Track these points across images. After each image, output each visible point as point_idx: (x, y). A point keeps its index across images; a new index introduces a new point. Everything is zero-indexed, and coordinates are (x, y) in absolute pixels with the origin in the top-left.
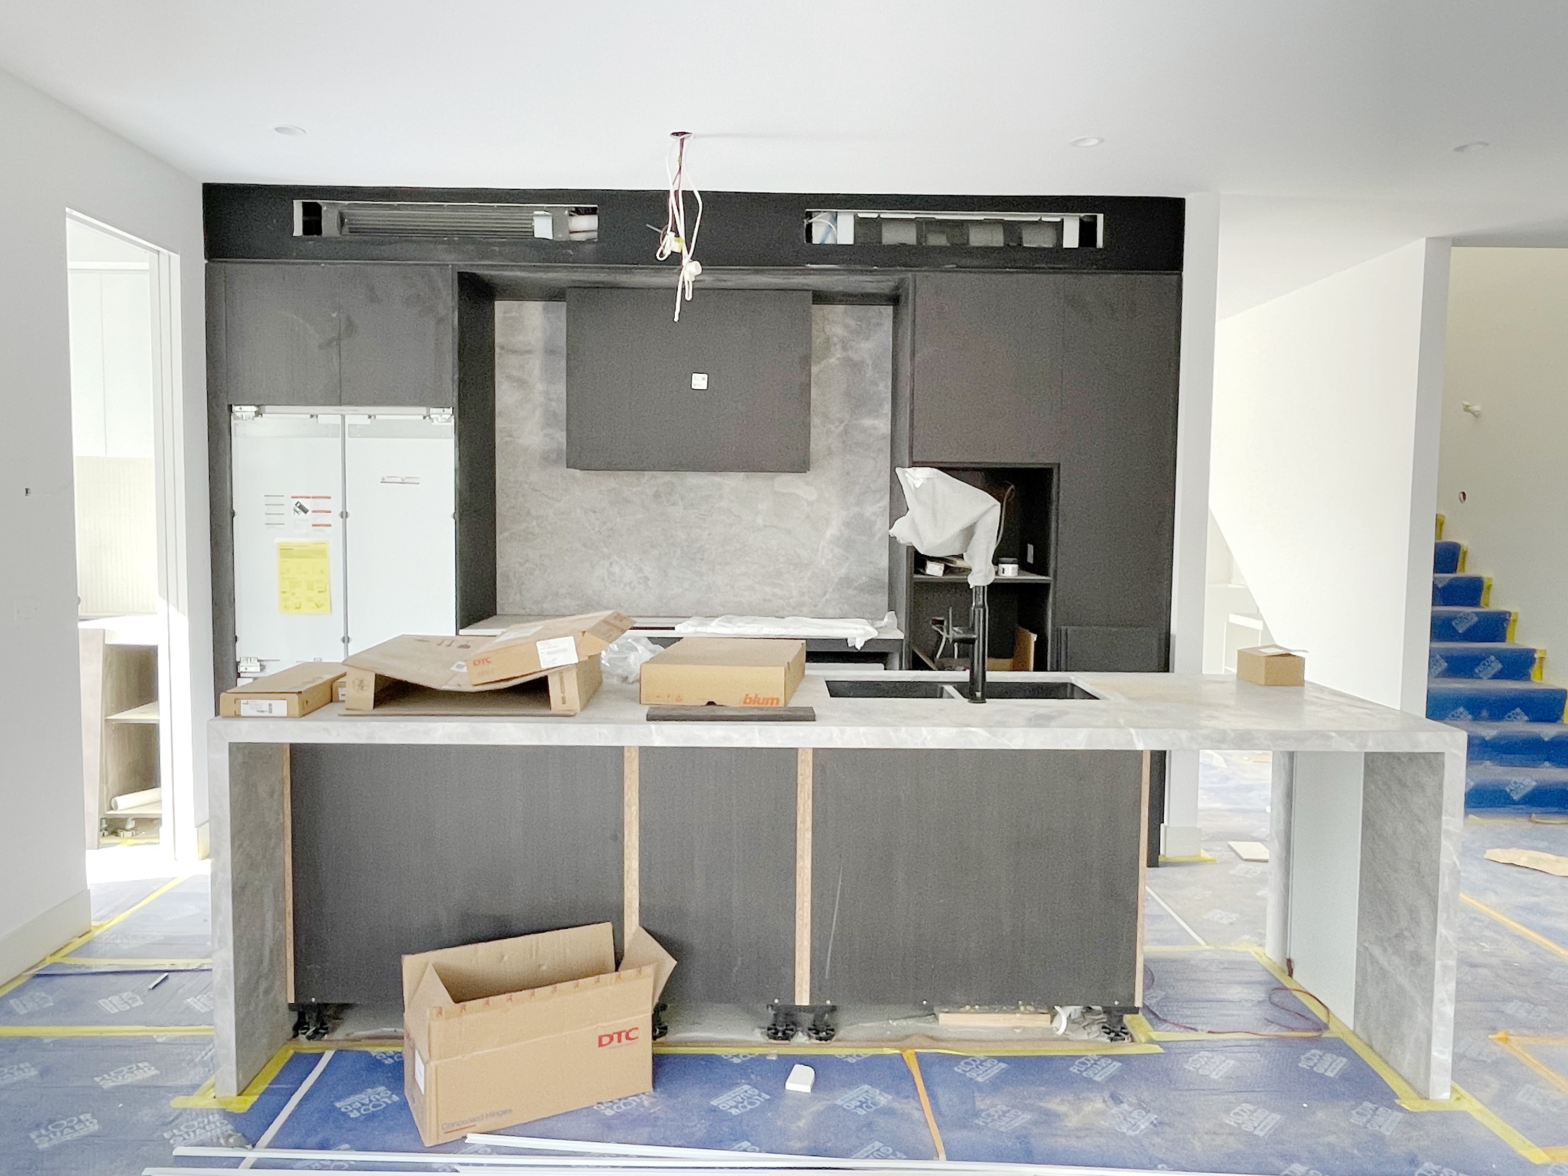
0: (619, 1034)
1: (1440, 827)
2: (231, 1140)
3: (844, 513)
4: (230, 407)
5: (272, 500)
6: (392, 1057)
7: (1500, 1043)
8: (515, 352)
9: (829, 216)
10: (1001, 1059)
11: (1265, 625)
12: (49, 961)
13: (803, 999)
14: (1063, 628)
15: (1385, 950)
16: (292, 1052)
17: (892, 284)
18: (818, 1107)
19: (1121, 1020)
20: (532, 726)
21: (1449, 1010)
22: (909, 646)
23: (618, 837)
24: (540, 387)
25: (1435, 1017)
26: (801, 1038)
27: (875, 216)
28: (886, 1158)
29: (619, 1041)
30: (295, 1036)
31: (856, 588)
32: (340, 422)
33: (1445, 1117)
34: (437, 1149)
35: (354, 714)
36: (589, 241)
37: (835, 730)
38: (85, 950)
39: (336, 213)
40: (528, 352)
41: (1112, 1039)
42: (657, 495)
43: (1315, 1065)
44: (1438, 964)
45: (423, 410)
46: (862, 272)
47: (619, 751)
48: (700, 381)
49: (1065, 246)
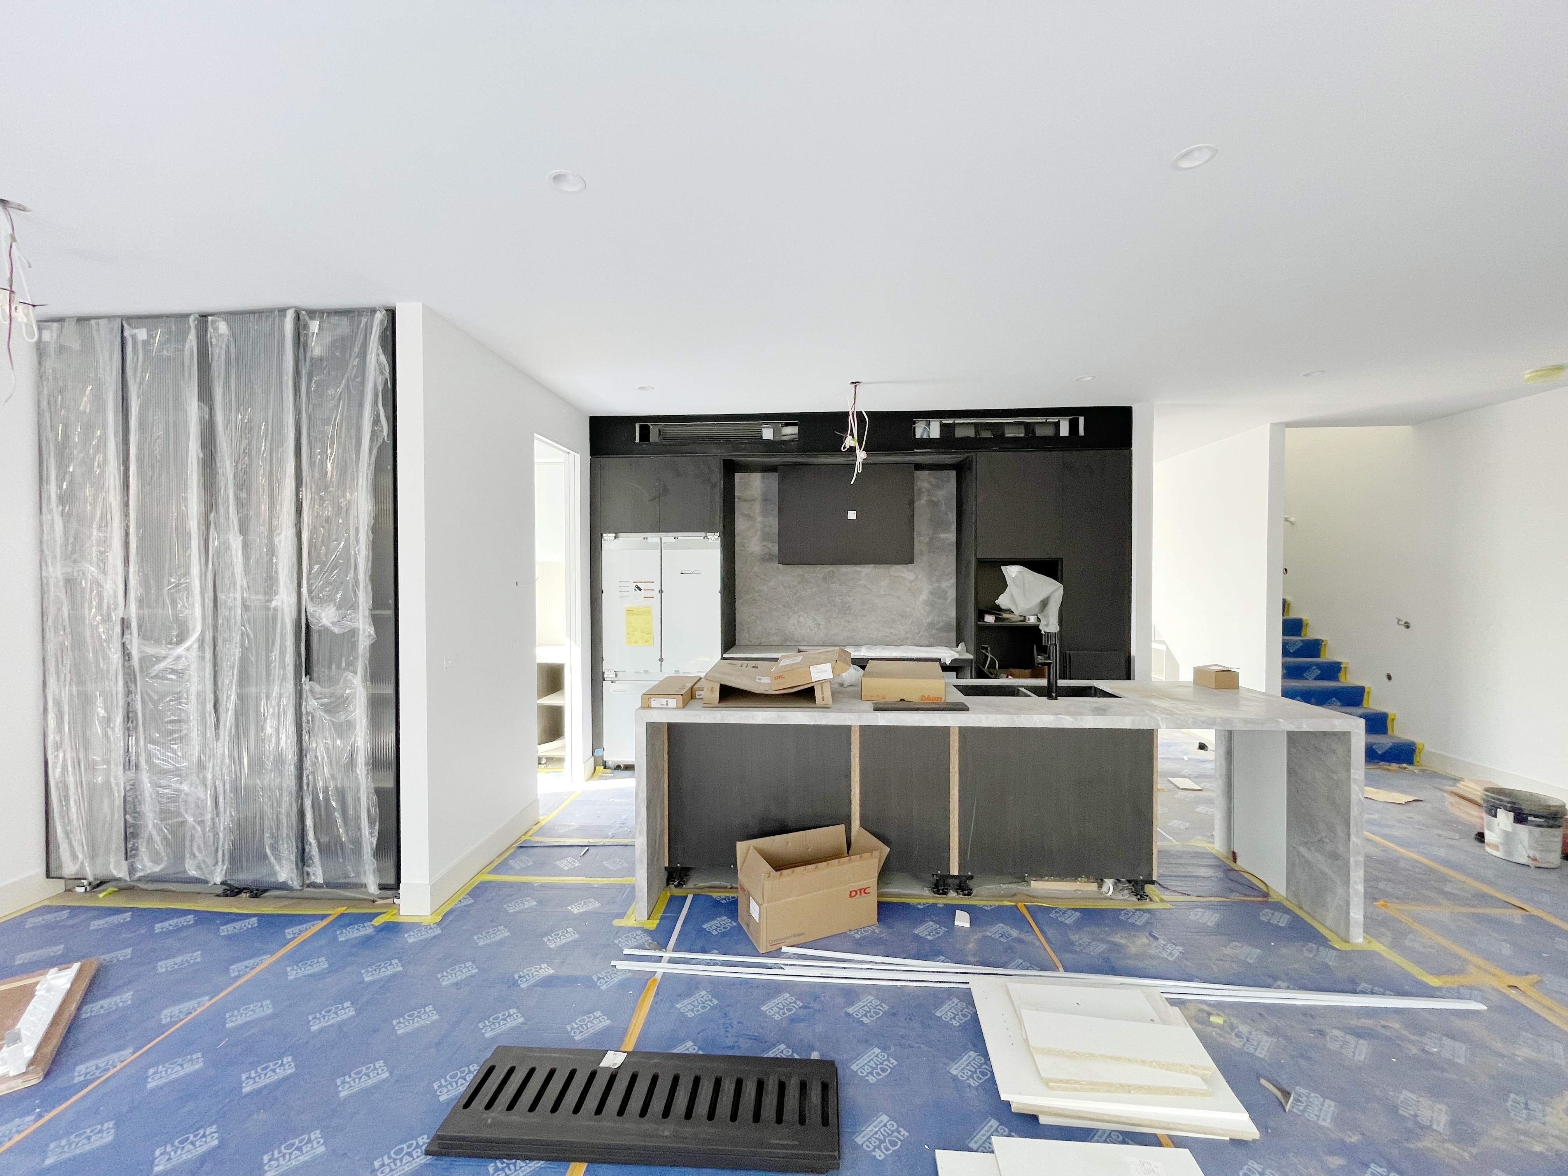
0: (860, 890)
1: (1349, 776)
2: (652, 946)
3: (930, 587)
4: (602, 534)
5: (623, 584)
6: (725, 899)
7: (1383, 908)
8: (746, 500)
9: (925, 422)
10: (1075, 910)
11: (1167, 647)
12: (523, 838)
13: (955, 871)
14: (1067, 652)
15: (1309, 849)
16: (669, 894)
17: (960, 459)
18: (979, 936)
19: (1143, 888)
20: (811, 714)
21: (1361, 888)
22: (976, 663)
23: (848, 776)
24: (759, 519)
25: (1351, 891)
26: (952, 894)
27: (952, 422)
28: (1027, 969)
29: (861, 894)
30: (668, 884)
31: (937, 629)
32: (659, 542)
33: (1364, 954)
34: (767, 955)
35: (708, 706)
36: (793, 440)
37: (983, 716)
38: (541, 832)
39: (657, 430)
40: (753, 500)
41: (1139, 899)
42: (825, 578)
43: (1270, 919)
44: (1352, 859)
45: (703, 534)
46: (946, 453)
47: (849, 728)
48: (852, 515)
49: (1061, 435)
